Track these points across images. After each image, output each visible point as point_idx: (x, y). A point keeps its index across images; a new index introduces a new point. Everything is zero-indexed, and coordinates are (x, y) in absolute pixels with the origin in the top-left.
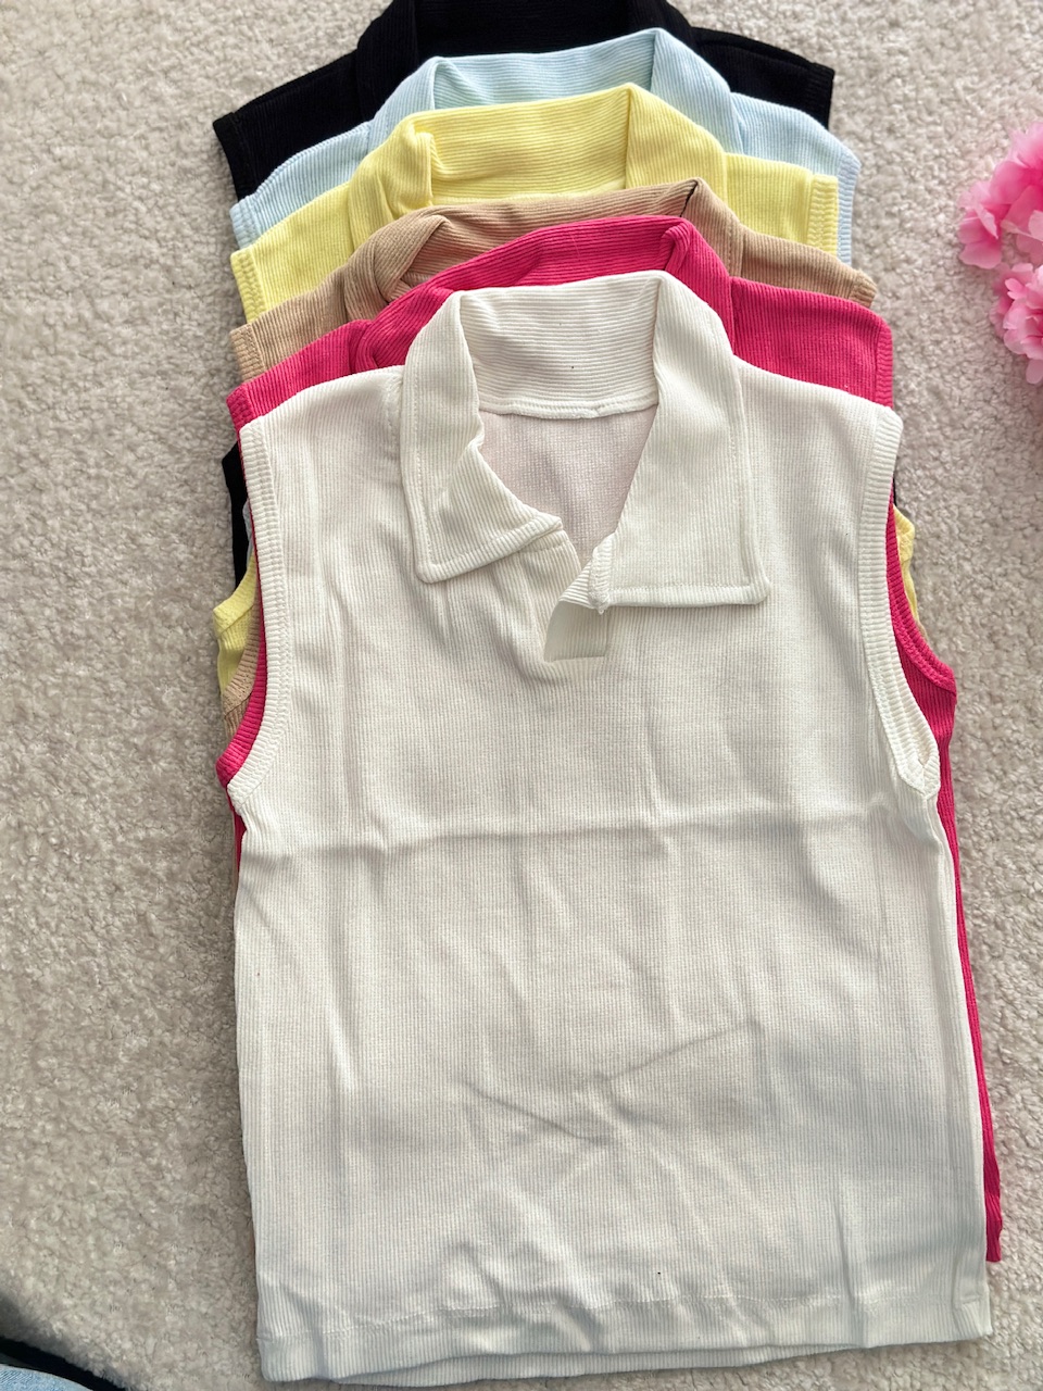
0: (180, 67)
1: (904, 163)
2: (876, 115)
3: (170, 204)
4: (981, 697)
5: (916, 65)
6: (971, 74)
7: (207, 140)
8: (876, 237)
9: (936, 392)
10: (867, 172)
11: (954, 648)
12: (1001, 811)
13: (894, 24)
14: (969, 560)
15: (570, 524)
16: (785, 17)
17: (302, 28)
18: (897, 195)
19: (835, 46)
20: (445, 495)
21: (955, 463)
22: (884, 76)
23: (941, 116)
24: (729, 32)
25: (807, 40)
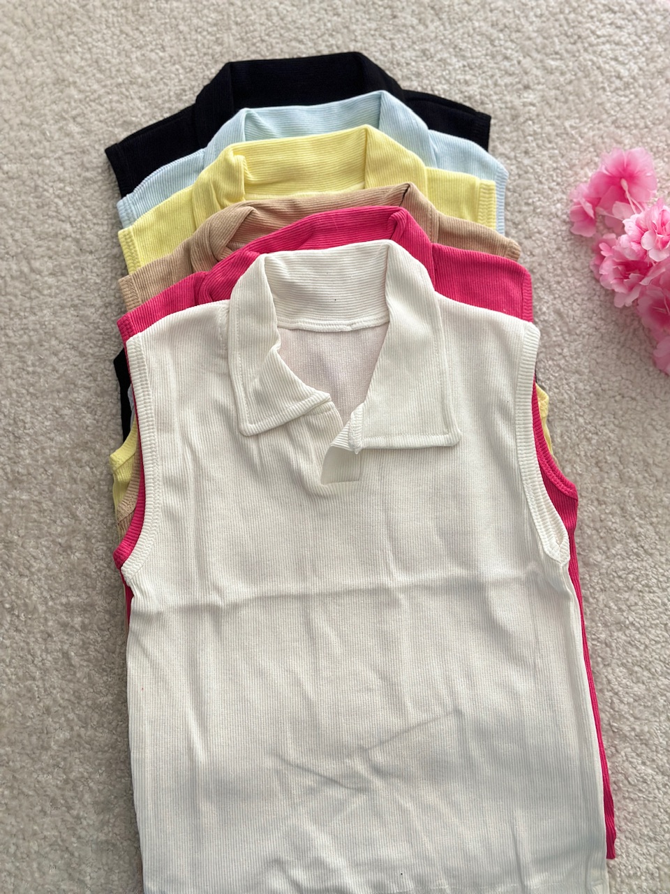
0: (83, 115)
1: (535, 173)
2: (517, 143)
3: (78, 200)
4: (592, 502)
5: (541, 113)
6: (574, 118)
7: (100, 160)
8: (519, 218)
9: (558, 313)
10: (513, 178)
11: (575, 471)
12: (607, 573)
13: (527, 87)
14: (582, 416)
15: (336, 396)
16: (460, 83)
17: (160, 90)
18: (531, 192)
19: (491, 101)
20: (257, 380)
22: (521, 119)
23: (556, 144)
24: (426, 92)
25: (474, 97)
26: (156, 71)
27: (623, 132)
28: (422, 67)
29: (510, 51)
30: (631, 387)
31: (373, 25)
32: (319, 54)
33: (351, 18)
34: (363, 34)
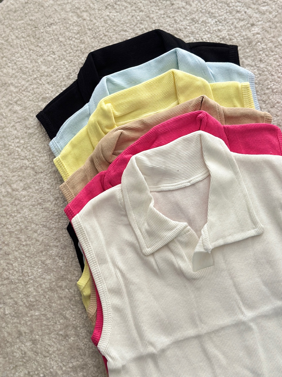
0: (20, 99)
1: (268, 70)
2: (255, 57)
3: (28, 146)
5: (264, 37)
7: (35, 121)
8: (265, 98)
10: (257, 77)
13: (253, 25)
15: (190, 223)
16: (216, 32)
17: (57, 76)
18: (269, 81)
19: (235, 37)
20: (146, 224)
22: (254, 43)
23: (276, 52)
24: (199, 41)
25: (225, 38)
26: (53, 67)
28: (193, 28)
29: (239, 8)
31: (162, 12)
32: (137, 36)
33: (149, 11)
34: (158, 18)
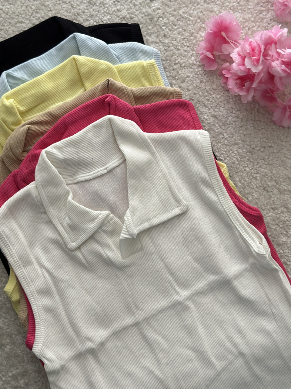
1: (174, 45)
2: (158, 33)
4: (269, 210)
5: (164, 11)
6: (183, 7)
8: (174, 73)
9: (214, 116)
10: (163, 53)
11: (254, 198)
14: (247, 167)
15: (112, 211)
16: (115, 12)
18: (176, 56)
19: (136, 15)
20: (67, 218)
21: (230, 137)
22: (156, 19)
23: (179, 25)
24: (99, 24)
25: (125, 17)
27: (212, 5)
28: (92, 11)
30: (267, 141)
32: (34, 25)
34: (53, 5)
